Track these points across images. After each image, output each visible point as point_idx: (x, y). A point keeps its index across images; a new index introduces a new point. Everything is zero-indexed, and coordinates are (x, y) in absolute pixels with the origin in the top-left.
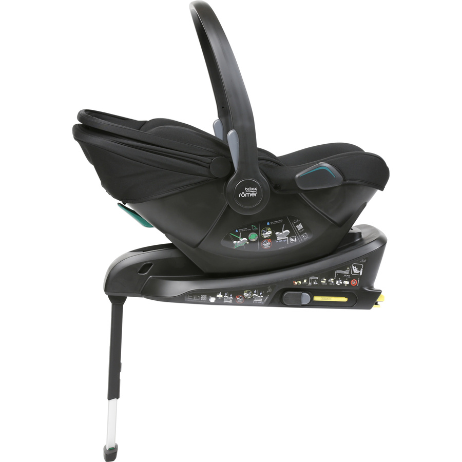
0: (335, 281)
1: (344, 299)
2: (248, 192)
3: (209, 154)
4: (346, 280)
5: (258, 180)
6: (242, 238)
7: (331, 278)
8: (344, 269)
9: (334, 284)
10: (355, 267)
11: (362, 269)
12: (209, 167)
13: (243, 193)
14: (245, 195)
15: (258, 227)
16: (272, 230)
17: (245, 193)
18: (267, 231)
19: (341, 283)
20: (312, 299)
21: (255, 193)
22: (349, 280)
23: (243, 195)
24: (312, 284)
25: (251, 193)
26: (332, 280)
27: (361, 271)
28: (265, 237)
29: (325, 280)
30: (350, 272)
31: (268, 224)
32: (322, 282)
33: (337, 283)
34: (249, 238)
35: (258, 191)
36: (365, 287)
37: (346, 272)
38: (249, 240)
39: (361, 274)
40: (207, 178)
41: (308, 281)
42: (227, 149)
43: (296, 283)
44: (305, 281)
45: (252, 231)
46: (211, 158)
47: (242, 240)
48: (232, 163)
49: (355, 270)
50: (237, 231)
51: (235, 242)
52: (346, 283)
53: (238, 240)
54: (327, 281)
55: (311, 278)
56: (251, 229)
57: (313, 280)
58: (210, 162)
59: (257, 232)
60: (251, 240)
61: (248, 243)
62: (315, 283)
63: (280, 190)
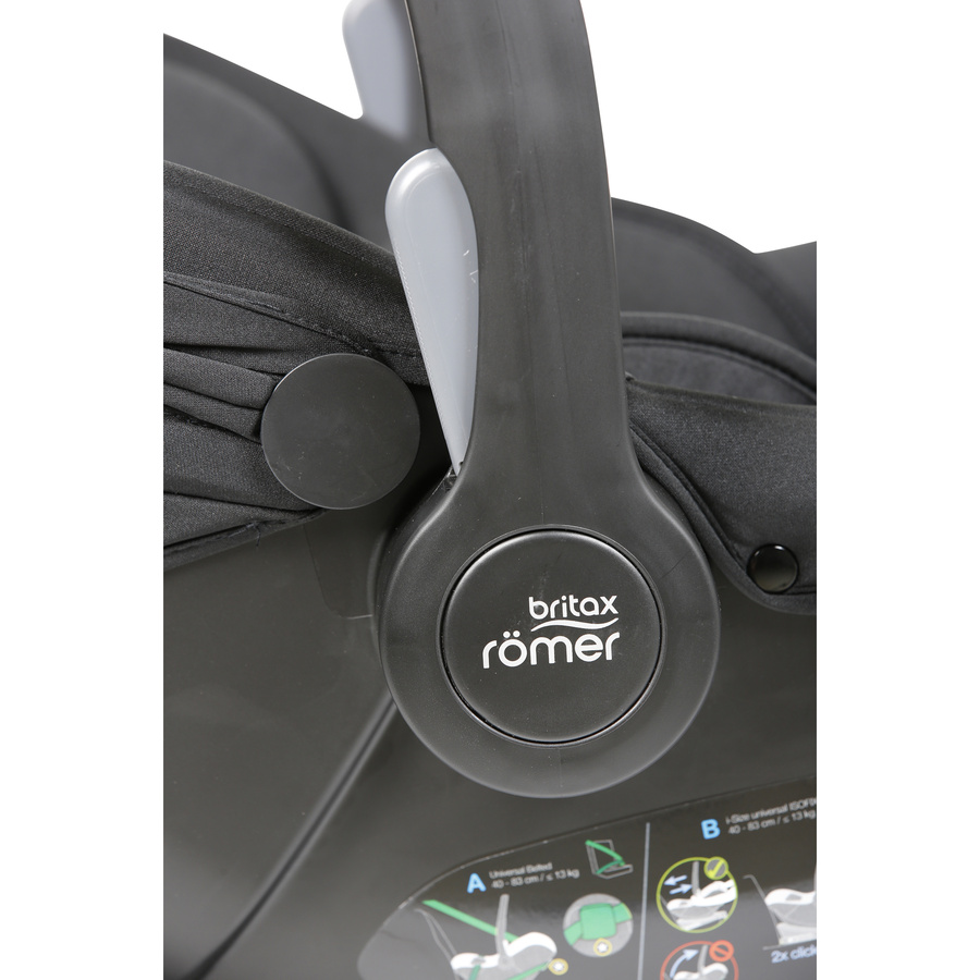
2: (550, 632)
3: (251, 332)
5: (626, 539)
6: (517, 930)
12: (257, 431)
13: (512, 639)
14: (529, 654)
15: (632, 855)
16: (737, 872)
17: (527, 641)
18: (705, 881)
21: (603, 635)
23: (513, 653)
25: (574, 634)
28: (688, 925)
31: (710, 829)
34: (571, 935)
35: (628, 618)
38: (565, 951)
40: (243, 512)
42: (384, 285)
45: (590, 885)
46: (265, 361)
47: (514, 946)
48: (422, 394)
50: (475, 883)
51: (462, 962)
53: (487, 946)
56: (584, 867)
58: (259, 394)
59: (626, 891)
60: (583, 949)
61: (560, 967)
63: (798, 584)
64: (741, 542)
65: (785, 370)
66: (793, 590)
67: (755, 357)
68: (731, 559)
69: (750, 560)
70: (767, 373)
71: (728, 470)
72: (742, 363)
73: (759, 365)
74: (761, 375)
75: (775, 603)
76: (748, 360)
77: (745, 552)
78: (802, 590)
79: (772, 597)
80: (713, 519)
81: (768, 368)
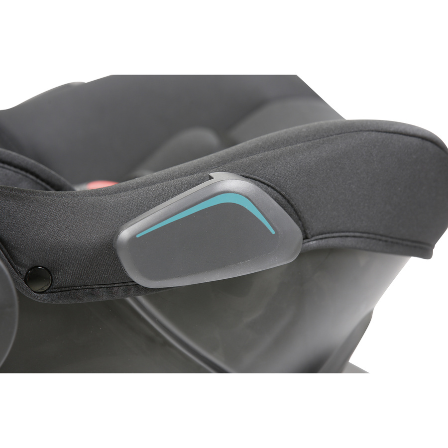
63: (52, 287)
64: (21, 265)
65: (32, 173)
66: (50, 290)
67: (16, 166)
68: (17, 275)
69: (26, 275)
70: (23, 175)
71: (15, 226)
72: (10, 170)
73: (19, 171)
74: (20, 176)
75: (41, 298)
76: (12, 168)
77: (24, 271)
78: (54, 290)
79: (38, 295)
80: (7, 253)
81: (23, 173)
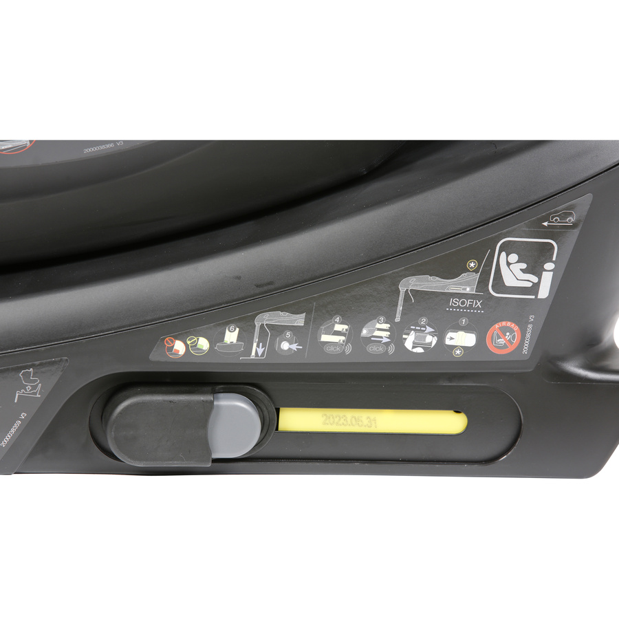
0: (397, 334)
1: (450, 423)
4: (457, 328)
7: (374, 317)
8: (451, 270)
9: (392, 350)
10: (514, 257)
11: (549, 266)
19: (431, 340)
20: (269, 423)
22: (478, 326)
24: (272, 350)
26: (379, 330)
27: (547, 278)
29: (338, 327)
30: (483, 283)
32: (325, 338)
33: (409, 344)
36: (564, 358)
37: (464, 284)
39: (544, 292)
41: (245, 337)
43: (179, 347)
44: (231, 336)
49: (513, 272)
52: (462, 339)
54: (353, 336)
55: (266, 318)
57: (278, 330)
62: (285, 346)
